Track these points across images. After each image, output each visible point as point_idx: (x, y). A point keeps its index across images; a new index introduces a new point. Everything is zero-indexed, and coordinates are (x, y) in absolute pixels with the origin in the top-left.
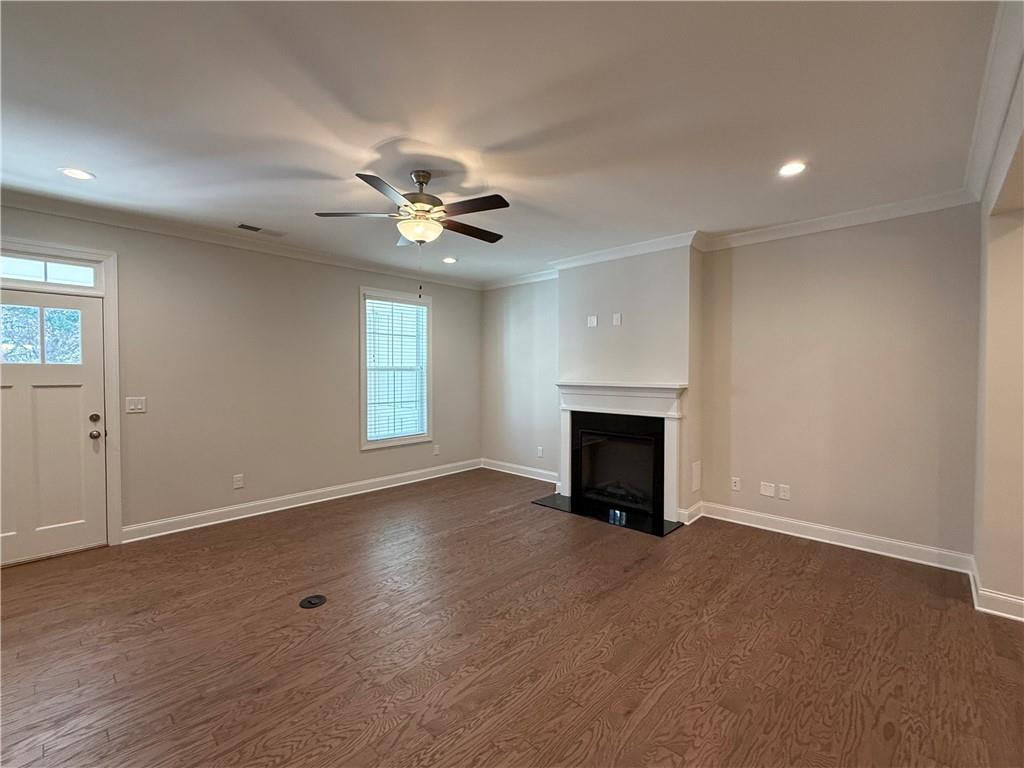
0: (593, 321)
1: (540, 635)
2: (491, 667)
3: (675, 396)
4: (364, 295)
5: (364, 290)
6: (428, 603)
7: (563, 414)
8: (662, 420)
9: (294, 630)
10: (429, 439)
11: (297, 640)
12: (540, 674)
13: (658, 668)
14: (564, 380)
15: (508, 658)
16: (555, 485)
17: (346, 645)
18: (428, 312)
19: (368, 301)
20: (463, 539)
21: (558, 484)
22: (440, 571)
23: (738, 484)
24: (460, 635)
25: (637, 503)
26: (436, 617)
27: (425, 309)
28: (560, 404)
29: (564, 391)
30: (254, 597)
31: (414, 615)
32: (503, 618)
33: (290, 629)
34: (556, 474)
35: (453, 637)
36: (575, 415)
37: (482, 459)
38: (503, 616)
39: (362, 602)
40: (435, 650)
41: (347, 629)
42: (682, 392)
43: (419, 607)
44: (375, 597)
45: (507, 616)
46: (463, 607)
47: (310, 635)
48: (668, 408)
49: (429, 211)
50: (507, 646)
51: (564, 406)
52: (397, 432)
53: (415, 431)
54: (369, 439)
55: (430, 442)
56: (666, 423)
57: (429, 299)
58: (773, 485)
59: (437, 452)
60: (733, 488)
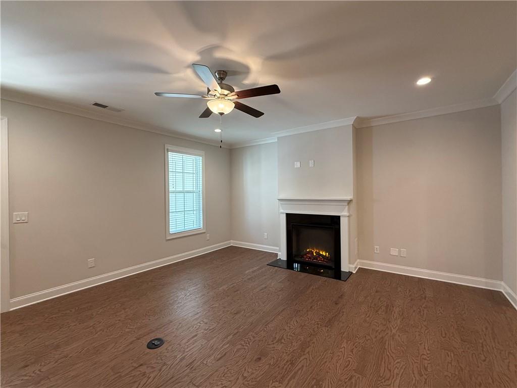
0: (298, 165)
1: (308, 353)
2: (289, 382)
3: (346, 204)
4: (168, 149)
5: (167, 146)
6: (231, 336)
7: (281, 215)
8: (339, 217)
9: (148, 367)
10: (204, 231)
11: (152, 375)
12: (321, 383)
13: (386, 369)
14: (281, 197)
15: (296, 373)
16: (277, 254)
17: (187, 375)
18: (202, 160)
19: (169, 153)
20: (237, 291)
21: (279, 253)
22: (231, 313)
23: (378, 250)
24: (260, 359)
26: (240, 346)
27: (201, 158)
28: (279, 210)
29: (282, 203)
30: (113, 345)
31: (225, 347)
32: (281, 343)
33: (145, 367)
34: (277, 248)
35: (256, 360)
36: (288, 215)
37: (232, 241)
38: (279, 341)
39: (189, 340)
40: (248, 372)
41: (184, 363)
42: (350, 202)
43: (226, 340)
44: (196, 335)
45: (283, 341)
46: (254, 337)
47: (160, 370)
48: (343, 211)
49: (226, 95)
50: (292, 364)
51: (282, 211)
52: (186, 228)
53: (195, 227)
54: (171, 233)
55: (204, 233)
56: (342, 219)
57: (203, 153)
58: (397, 250)
59: (208, 238)
60: (376, 252)
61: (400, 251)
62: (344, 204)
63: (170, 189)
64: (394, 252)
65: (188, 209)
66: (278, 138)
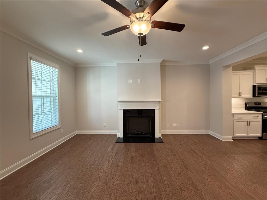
0: (130, 81)
4: (30, 58)
5: (30, 55)
7: (120, 111)
8: (154, 110)
10: (60, 127)
16: (117, 134)
18: (58, 71)
19: (32, 61)
25: (145, 134)
29: (121, 103)
34: (117, 131)
36: (125, 111)
37: (76, 131)
48: (156, 107)
51: (120, 108)
52: (45, 126)
53: (53, 124)
54: (34, 132)
55: (60, 128)
56: (156, 111)
57: (58, 66)
58: (176, 123)
59: (62, 132)
60: (167, 126)
61: (177, 124)
62: (157, 103)
63: (33, 94)
64: (175, 124)
65: (46, 111)
66: (117, 64)
